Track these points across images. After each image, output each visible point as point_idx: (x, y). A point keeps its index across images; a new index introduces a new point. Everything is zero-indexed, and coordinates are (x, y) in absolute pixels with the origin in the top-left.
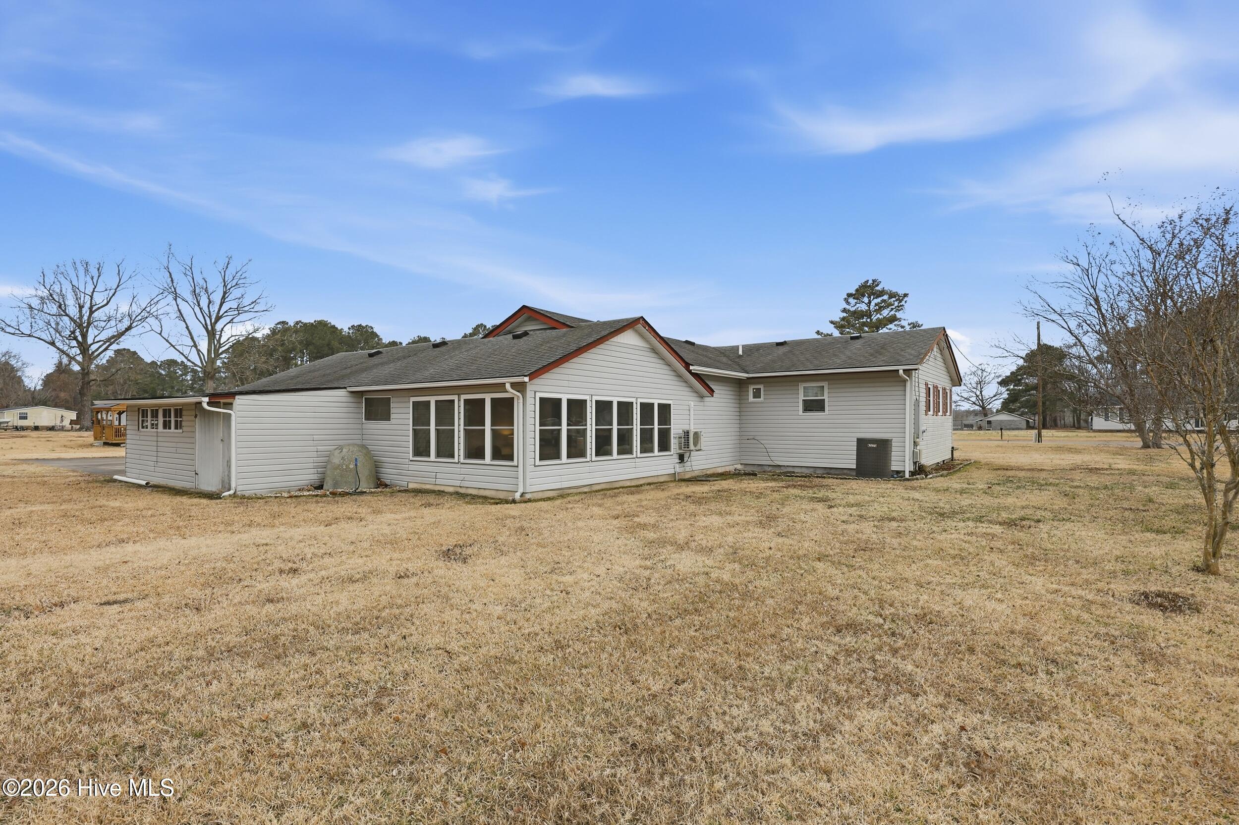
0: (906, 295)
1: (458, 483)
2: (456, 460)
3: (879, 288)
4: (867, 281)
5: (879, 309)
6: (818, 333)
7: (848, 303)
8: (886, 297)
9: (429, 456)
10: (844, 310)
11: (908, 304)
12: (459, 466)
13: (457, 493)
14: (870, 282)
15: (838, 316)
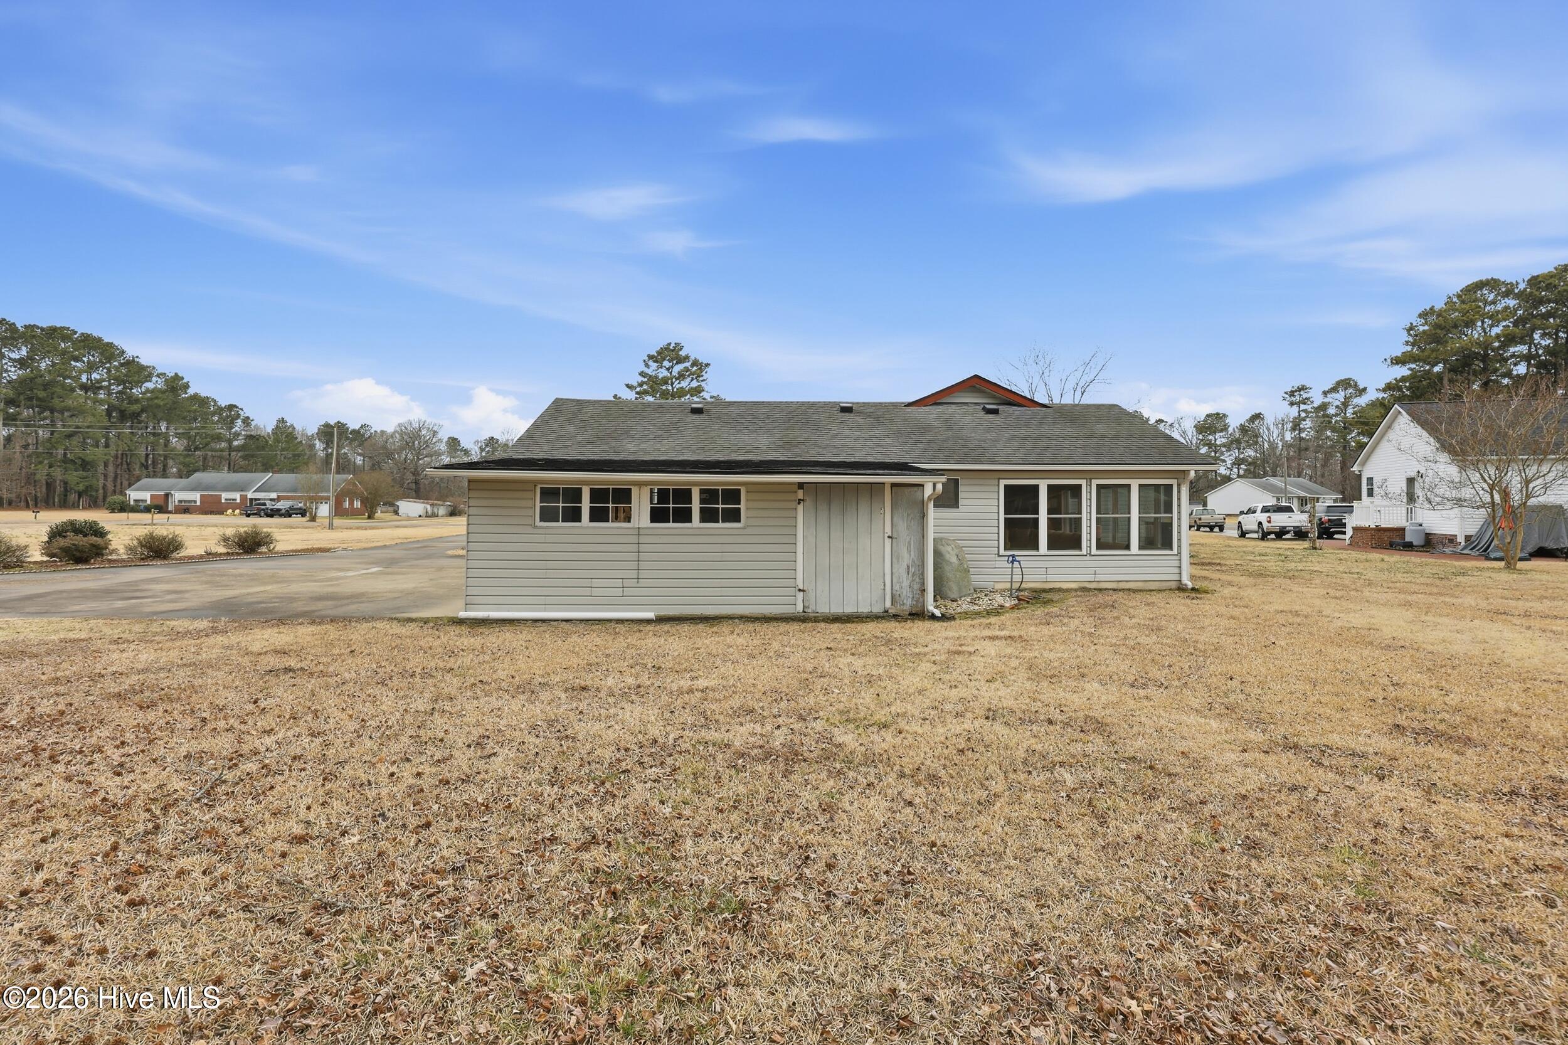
0: (707, 365)
1: (1091, 578)
2: (1084, 552)
3: (683, 353)
4: (670, 344)
5: (681, 376)
6: (615, 396)
7: (647, 366)
8: (687, 364)
9: (1037, 549)
10: (642, 374)
11: (708, 374)
12: (1088, 558)
13: (1083, 589)
14: (673, 345)
15: (636, 379)
